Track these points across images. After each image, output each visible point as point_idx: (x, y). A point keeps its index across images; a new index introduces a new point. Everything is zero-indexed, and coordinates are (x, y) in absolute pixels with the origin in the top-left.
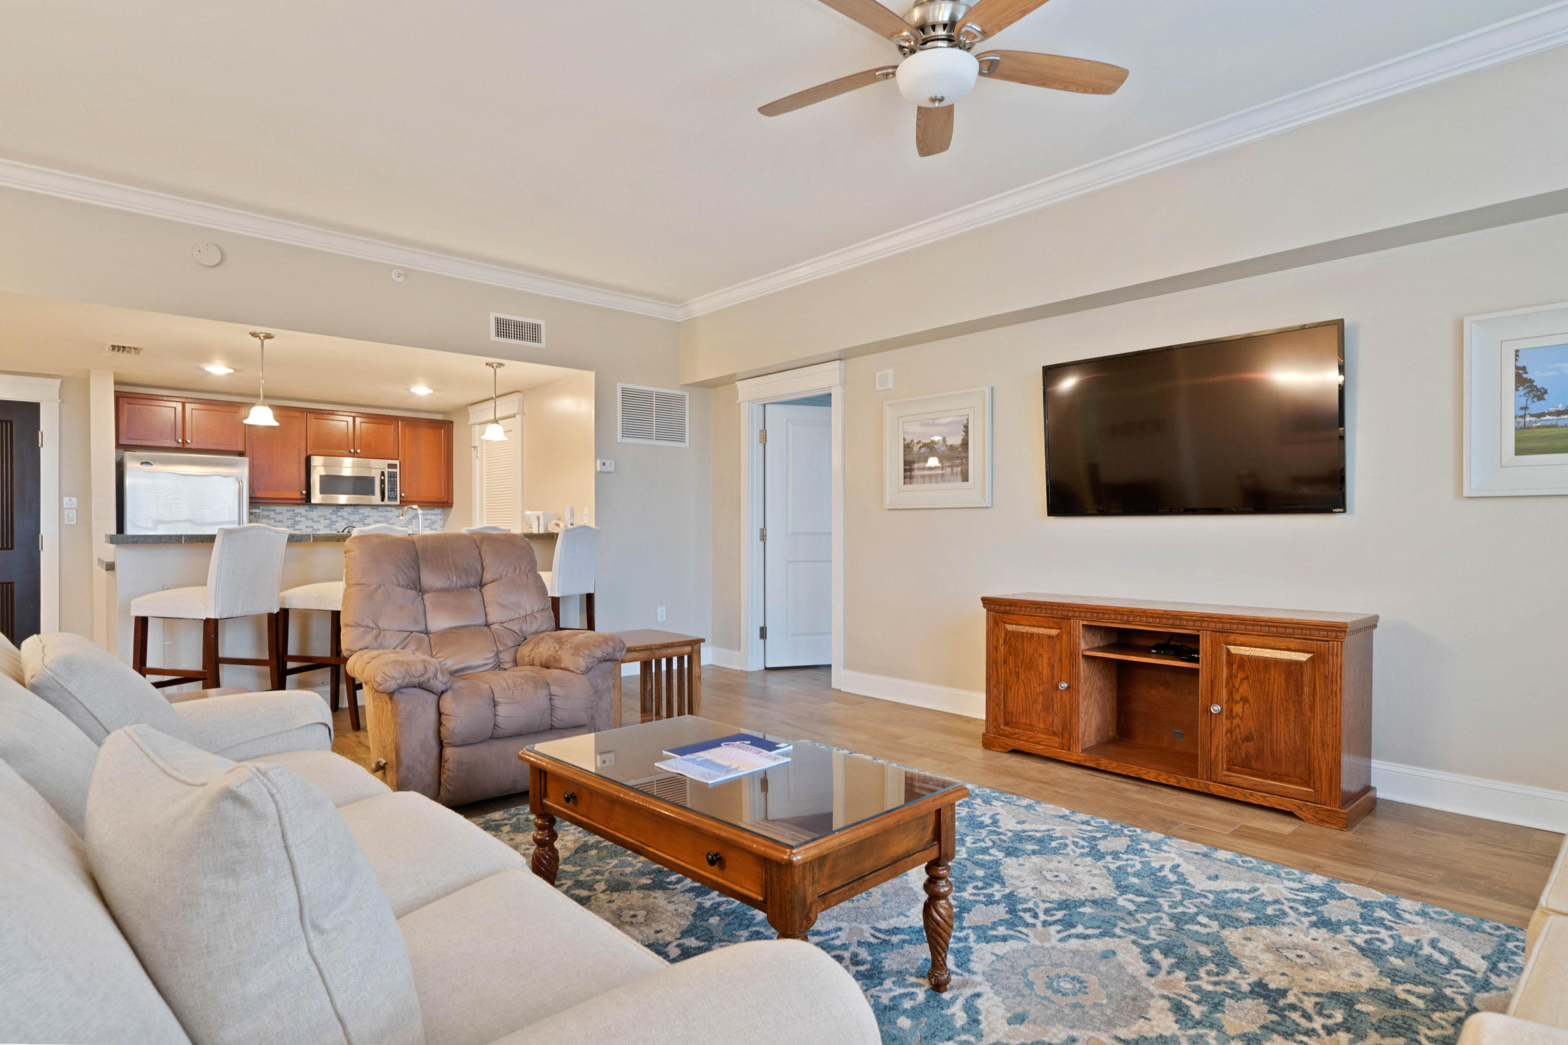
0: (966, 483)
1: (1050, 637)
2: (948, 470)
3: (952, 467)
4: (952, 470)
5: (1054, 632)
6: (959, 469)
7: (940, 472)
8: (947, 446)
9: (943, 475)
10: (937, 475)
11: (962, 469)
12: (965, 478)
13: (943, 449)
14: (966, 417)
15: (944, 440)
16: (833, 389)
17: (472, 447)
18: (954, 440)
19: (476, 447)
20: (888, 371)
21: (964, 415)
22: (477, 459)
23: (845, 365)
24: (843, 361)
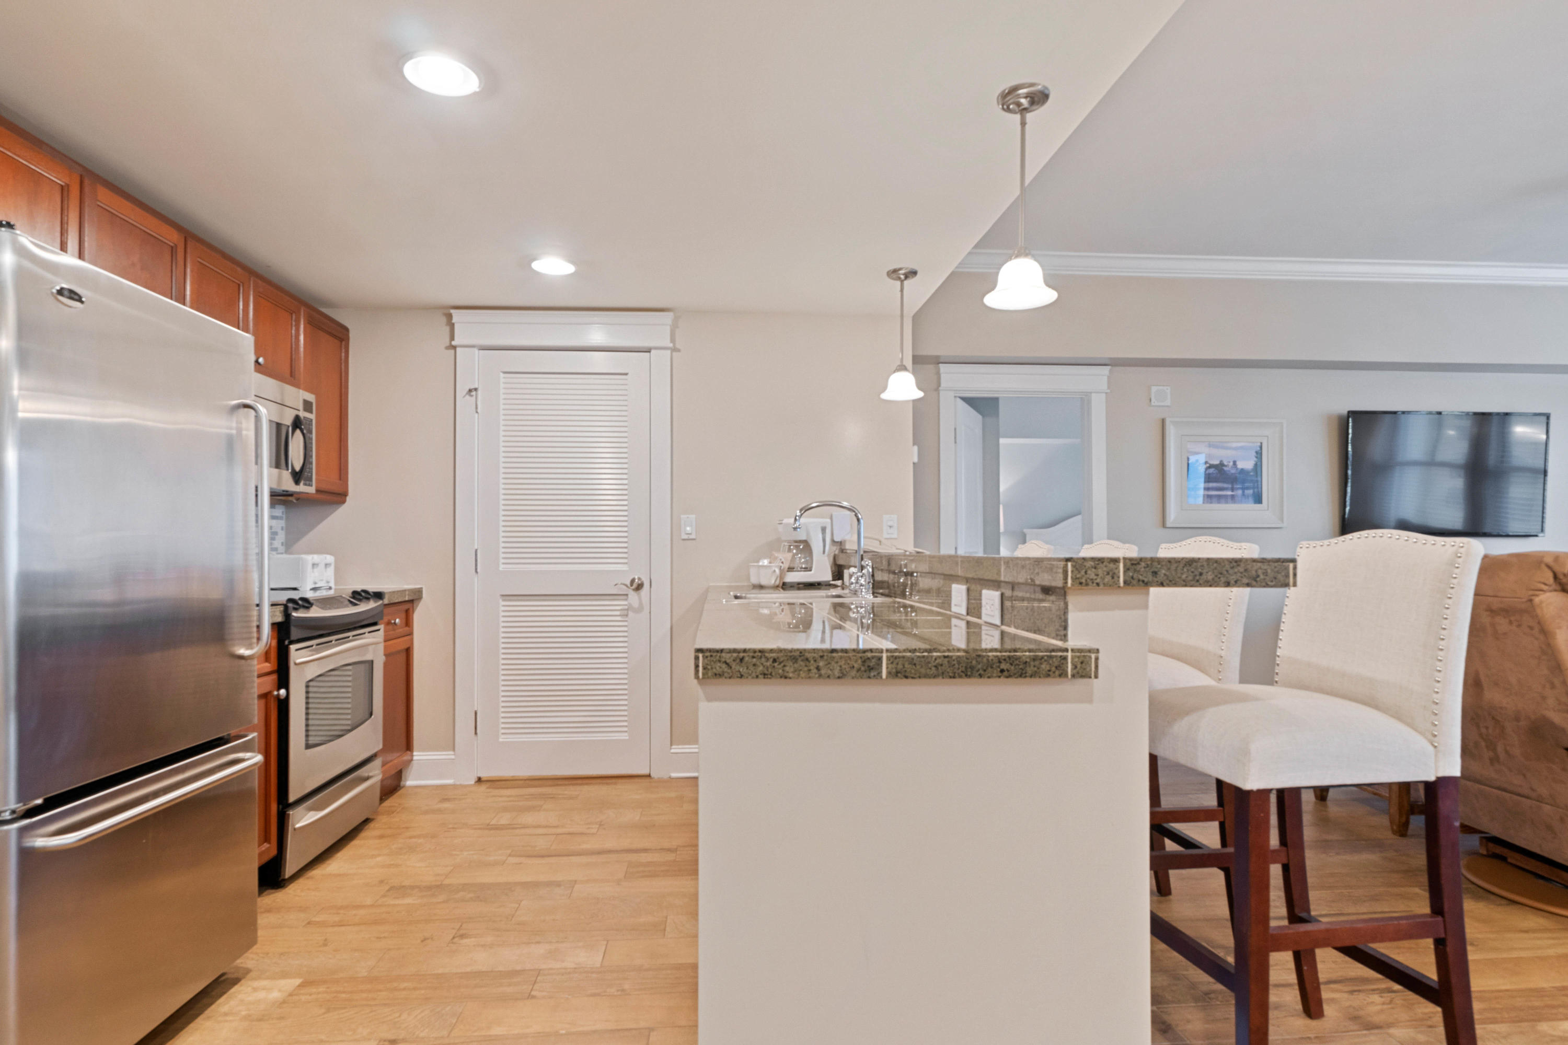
0: (1258, 506)
2: (1240, 492)
3: (1243, 489)
4: (1243, 492)
6: (1251, 491)
7: (1229, 493)
8: (1237, 469)
9: (1233, 497)
10: (1226, 496)
11: (1254, 492)
12: (1258, 499)
13: (1233, 471)
14: (1259, 444)
15: (1235, 463)
16: (1093, 395)
17: (467, 390)
18: (1247, 464)
19: (476, 389)
20: (1165, 388)
21: (1257, 442)
22: (476, 415)
23: (1110, 371)
24: (1109, 368)
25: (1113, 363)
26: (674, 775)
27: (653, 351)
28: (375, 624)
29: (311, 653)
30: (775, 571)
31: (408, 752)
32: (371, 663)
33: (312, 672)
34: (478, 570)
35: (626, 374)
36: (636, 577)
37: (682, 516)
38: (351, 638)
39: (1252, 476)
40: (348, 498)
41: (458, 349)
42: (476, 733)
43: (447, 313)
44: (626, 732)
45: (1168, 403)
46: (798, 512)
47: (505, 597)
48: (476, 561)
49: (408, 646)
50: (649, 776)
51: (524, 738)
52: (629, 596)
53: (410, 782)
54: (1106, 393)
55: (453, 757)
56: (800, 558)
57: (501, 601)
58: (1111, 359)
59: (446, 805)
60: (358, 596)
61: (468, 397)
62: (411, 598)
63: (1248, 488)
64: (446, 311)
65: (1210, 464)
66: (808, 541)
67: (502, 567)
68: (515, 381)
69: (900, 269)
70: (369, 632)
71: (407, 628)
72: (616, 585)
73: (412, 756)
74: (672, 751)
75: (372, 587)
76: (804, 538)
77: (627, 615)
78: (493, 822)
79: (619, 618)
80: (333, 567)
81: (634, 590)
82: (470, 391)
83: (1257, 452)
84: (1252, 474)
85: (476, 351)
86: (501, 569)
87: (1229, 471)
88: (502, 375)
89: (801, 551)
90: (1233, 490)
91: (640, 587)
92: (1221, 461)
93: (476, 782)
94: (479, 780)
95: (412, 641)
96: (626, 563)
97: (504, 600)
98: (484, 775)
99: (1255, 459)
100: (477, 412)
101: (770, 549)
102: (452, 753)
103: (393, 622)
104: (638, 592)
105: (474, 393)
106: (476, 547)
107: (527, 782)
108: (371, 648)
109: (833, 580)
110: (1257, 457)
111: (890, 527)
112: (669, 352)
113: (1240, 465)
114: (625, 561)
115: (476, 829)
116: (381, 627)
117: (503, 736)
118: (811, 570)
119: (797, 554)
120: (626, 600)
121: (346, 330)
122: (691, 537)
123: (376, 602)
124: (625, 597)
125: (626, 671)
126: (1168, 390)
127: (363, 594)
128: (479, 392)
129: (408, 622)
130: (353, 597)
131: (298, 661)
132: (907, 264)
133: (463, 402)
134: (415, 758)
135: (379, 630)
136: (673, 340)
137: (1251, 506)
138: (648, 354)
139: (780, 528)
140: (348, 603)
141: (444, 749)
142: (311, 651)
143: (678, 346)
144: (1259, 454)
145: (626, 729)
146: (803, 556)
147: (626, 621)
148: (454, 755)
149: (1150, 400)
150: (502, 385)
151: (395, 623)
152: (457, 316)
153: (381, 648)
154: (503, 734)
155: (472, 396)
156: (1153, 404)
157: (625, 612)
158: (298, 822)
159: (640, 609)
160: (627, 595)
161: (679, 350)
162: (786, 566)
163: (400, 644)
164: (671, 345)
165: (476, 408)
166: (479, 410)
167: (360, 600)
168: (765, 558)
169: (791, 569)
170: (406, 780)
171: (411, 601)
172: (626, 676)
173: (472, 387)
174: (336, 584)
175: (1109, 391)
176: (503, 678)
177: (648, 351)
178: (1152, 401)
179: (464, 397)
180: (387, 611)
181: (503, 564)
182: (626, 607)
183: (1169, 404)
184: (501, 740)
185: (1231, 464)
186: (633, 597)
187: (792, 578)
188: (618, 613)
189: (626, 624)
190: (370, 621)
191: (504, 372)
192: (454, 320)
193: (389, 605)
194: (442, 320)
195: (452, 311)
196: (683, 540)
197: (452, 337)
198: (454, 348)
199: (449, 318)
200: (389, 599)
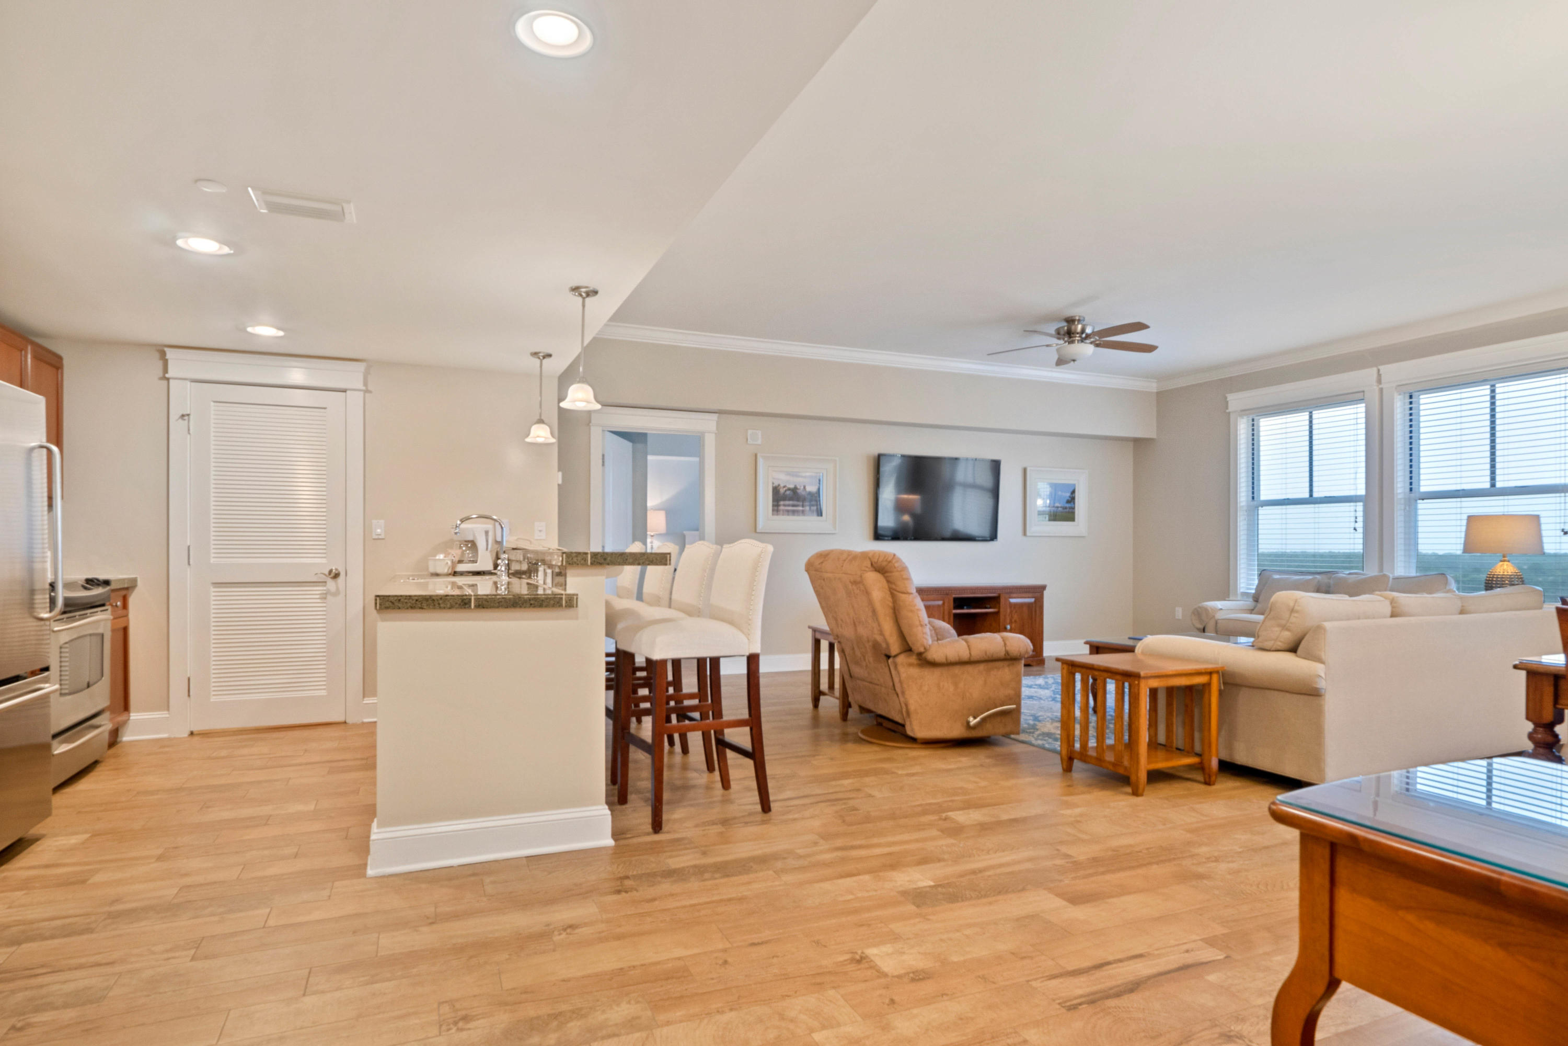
0: (820, 518)
1: (939, 606)
2: (807, 508)
3: (810, 506)
4: (810, 508)
5: (940, 603)
6: (815, 508)
8: (806, 491)
9: (803, 511)
10: (798, 510)
11: (817, 509)
12: (820, 513)
13: (803, 493)
14: (820, 474)
15: (804, 487)
16: (706, 434)
17: (180, 415)
18: (812, 488)
19: (188, 415)
20: (757, 432)
21: (818, 473)
22: (189, 436)
23: (718, 418)
24: (717, 415)
25: (721, 412)
26: (361, 721)
27: (348, 392)
28: (103, 605)
29: (64, 624)
30: (447, 563)
31: (126, 713)
32: (103, 635)
33: (64, 638)
34: (191, 563)
35: (325, 408)
36: (334, 568)
37: (373, 521)
38: (88, 615)
39: (815, 497)
41: (171, 381)
42: (189, 695)
43: (161, 352)
44: (325, 689)
45: (759, 442)
46: (458, 521)
47: (217, 584)
48: (189, 555)
49: (125, 625)
50: (345, 722)
51: (233, 698)
52: (328, 583)
53: (127, 737)
54: (715, 434)
55: (167, 716)
56: (468, 553)
57: (212, 588)
58: (719, 409)
59: (167, 749)
61: (180, 421)
62: (129, 586)
63: (813, 506)
64: (160, 349)
65: (788, 487)
66: (475, 541)
67: (212, 560)
68: (225, 409)
69: (539, 353)
70: (101, 611)
71: (125, 611)
72: (316, 574)
73: (129, 716)
74: (365, 702)
75: (102, 577)
76: (471, 538)
77: (325, 598)
78: (213, 755)
79: (318, 601)
81: (331, 578)
82: (183, 416)
83: (818, 480)
84: (815, 495)
85: (188, 383)
86: (212, 562)
87: (800, 493)
88: (212, 404)
89: (469, 548)
90: (802, 506)
91: (337, 576)
92: (795, 486)
93: (189, 735)
94: (192, 733)
95: (128, 621)
96: (325, 557)
97: (214, 587)
98: (195, 729)
100: (189, 433)
101: (445, 547)
102: (166, 712)
103: (114, 604)
104: (335, 580)
105: (186, 418)
106: (188, 544)
108: (102, 623)
109: (494, 569)
110: (818, 484)
111: (540, 531)
112: (362, 393)
114: (324, 555)
115: (199, 760)
116: (109, 608)
117: (214, 697)
118: (476, 562)
119: (466, 551)
120: (325, 586)
121: (60, 358)
122: (380, 537)
123: (104, 588)
124: (324, 584)
126: (759, 433)
127: (94, 581)
128: (191, 417)
129: (125, 606)
130: (87, 583)
131: (55, 629)
132: (544, 349)
133: (177, 426)
134: (131, 718)
136: (365, 385)
137: (815, 518)
138: (344, 394)
139: (455, 532)
140: (82, 588)
141: (161, 710)
143: (370, 388)
144: (820, 482)
145: (323, 686)
146: (470, 552)
147: (325, 603)
148: (169, 714)
149: (747, 440)
150: (213, 413)
151: (116, 606)
152: (170, 354)
153: (109, 625)
154: (214, 695)
155: (185, 420)
156: (748, 443)
157: (324, 596)
158: (56, 750)
159: (337, 593)
160: (325, 582)
161: (371, 393)
162: (456, 559)
163: (121, 623)
164: (364, 388)
165: (189, 430)
166: (191, 432)
167: (92, 585)
168: (441, 553)
169: (460, 562)
170: (122, 737)
171: (127, 589)
173: (185, 413)
175: (717, 431)
176: (213, 650)
177: (344, 391)
178: (749, 440)
179: (177, 420)
180: (113, 595)
181: (214, 557)
182: (325, 592)
184: (212, 700)
185: (802, 487)
186: (331, 584)
187: (461, 568)
188: (318, 596)
189: (324, 605)
190: (101, 602)
191: (214, 402)
192: (168, 356)
193: (113, 591)
194: (157, 355)
195: (166, 349)
196: (374, 539)
197: (166, 370)
198: (168, 379)
199: (163, 354)
200: (113, 586)
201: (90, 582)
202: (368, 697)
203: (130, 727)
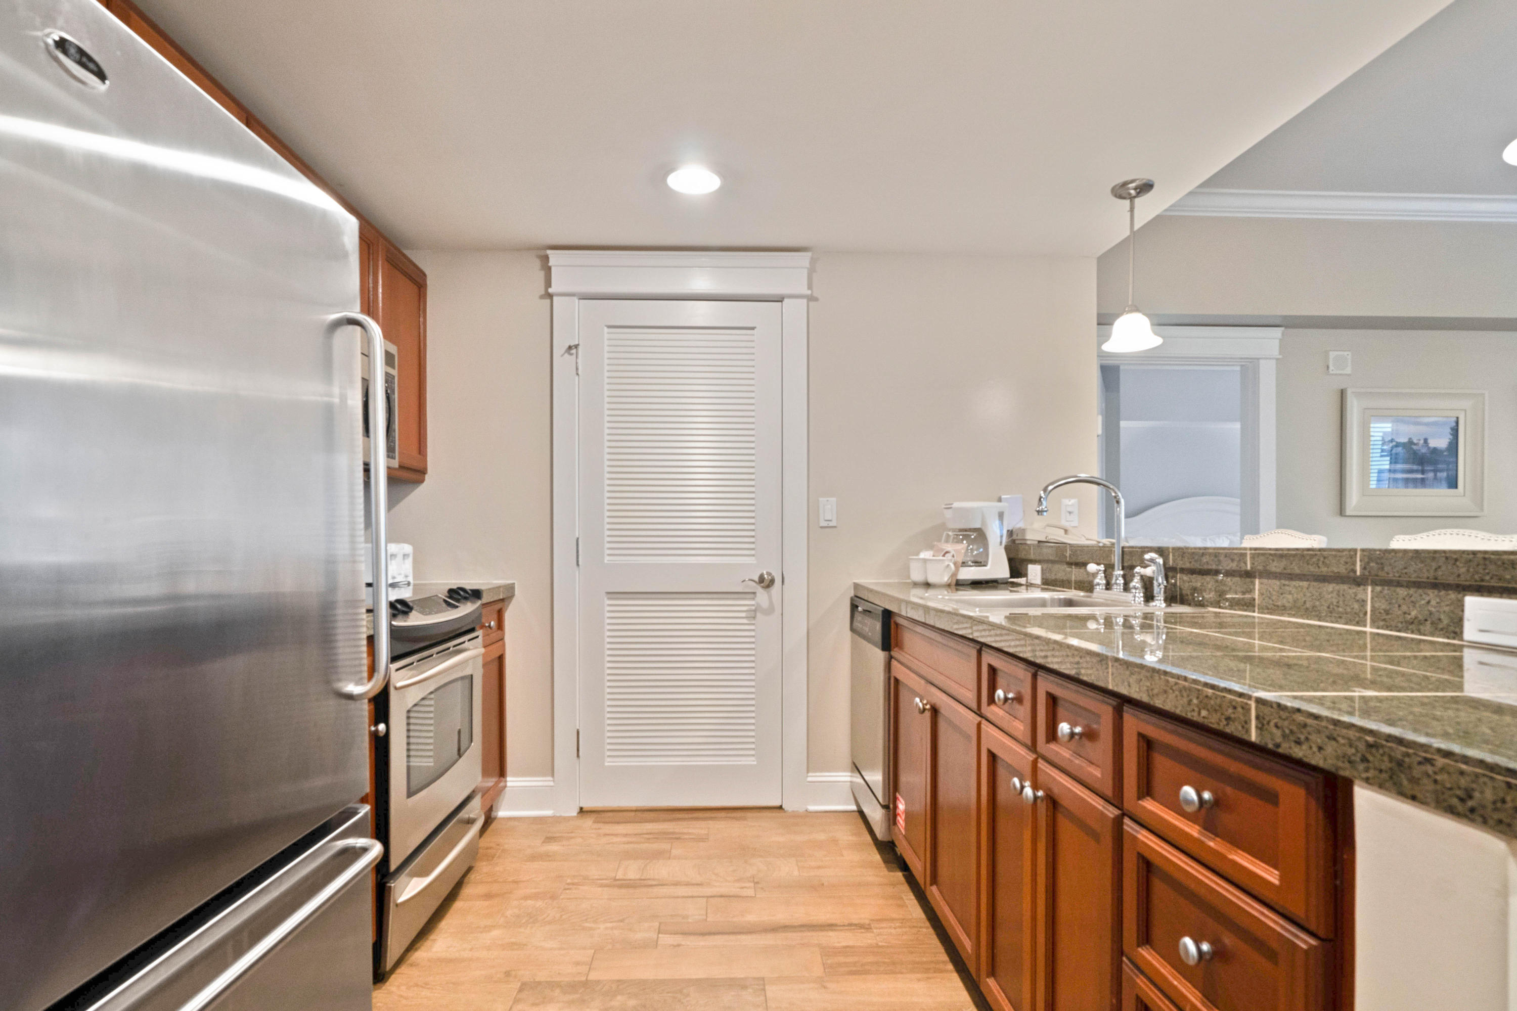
0: (1453, 491)
2: (1431, 475)
3: (1435, 471)
4: (1435, 475)
6: (1444, 474)
7: (1419, 476)
8: (1429, 448)
9: (1423, 480)
10: (1416, 480)
11: (1448, 476)
12: (1453, 483)
13: (1424, 450)
14: (1455, 419)
15: (1426, 441)
16: (1262, 362)
17: (567, 346)
18: (1440, 442)
19: (576, 346)
20: (1346, 353)
21: (1451, 417)
22: (577, 378)
23: (1284, 333)
24: (1282, 329)
25: (1289, 323)
26: (812, 808)
27: (786, 301)
28: (472, 630)
29: (411, 673)
30: (948, 565)
31: (502, 779)
32: (471, 678)
33: (413, 696)
34: (580, 563)
35: (753, 328)
36: (766, 572)
37: (821, 499)
39: (1446, 455)
40: (427, 477)
41: (555, 298)
42: (578, 756)
43: (544, 255)
44: (753, 755)
45: (1348, 370)
46: (1042, 492)
47: (611, 594)
48: (578, 552)
49: (501, 653)
50: (781, 807)
51: (633, 762)
52: (758, 594)
53: (502, 813)
54: (1277, 359)
55: (552, 784)
56: (971, 549)
57: (606, 599)
58: (1285, 317)
59: (553, 847)
60: (457, 595)
61: (566, 355)
62: (505, 597)
63: (1441, 471)
64: (542, 253)
65: (1397, 443)
66: (983, 528)
67: (607, 559)
68: (622, 336)
69: (1130, 184)
70: (469, 640)
71: (499, 632)
72: (744, 581)
73: (506, 781)
74: (809, 779)
75: (470, 582)
76: (978, 526)
77: (754, 618)
78: (620, 875)
79: (745, 621)
80: (411, 556)
81: (763, 587)
82: (570, 348)
83: (1452, 429)
84: (1445, 453)
85: (576, 299)
86: (606, 561)
87: (1419, 450)
88: (606, 330)
89: (971, 541)
90: (1423, 472)
91: (770, 583)
92: (1410, 439)
93: (578, 813)
94: (582, 810)
95: (504, 645)
96: (753, 555)
97: (609, 599)
98: (588, 804)
99: (1451, 437)
100: (577, 374)
101: (931, 538)
102: (551, 779)
103: (487, 625)
104: (767, 590)
105: (574, 351)
106: (577, 536)
107: (639, 814)
108: (471, 662)
109: (1012, 577)
110: (1452, 434)
111: (1070, 513)
112: (805, 301)
113: (1433, 443)
114: (753, 552)
115: (602, 886)
116: (479, 632)
117: (609, 759)
118: (985, 566)
119: (969, 545)
120: (754, 599)
121: (424, 274)
122: (831, 524)
123: (473, 602)
124: (752, 596)
125: (753, 684)
126: (1348, 355)
127: (462, 593)
128: (580, 349)
129: (500, 626)
130: (450, 597)
131: (399, 685)
133: (562, 362)
134: (509, 784)
135: (477, 637)
136: (810, 287)
137: (1444, 491)
138: (780, 304)
139: (948, 514)
140: (444, 605)
141: (544, 775)
142: (411, 670)
143: (815, 295)
144: (1455, 431)
145: (752, 752)
146: (975, 547)
147: (754, 624)
148: (554, 781)
149: (1328, 367)
150: (606, 342)
151: (489, 626)
152: (555, 258)
153: (480, 660)
154: (609, 756)
155: (571, 354)
156: (1331, 372)
157: (752, 614)
158: (399, 896)
159: (770, 611)
160: (754, 593)
161: (816, 299)
162: (960, 560)
163: (495, 653)
164: (809, 292)
165: (577, 369)
166: (580, 372)
167: (458, 601)
168: (928, 550)
169: (964, 564)
170: (497, 811)
171: (502, 600)
172: (753, 690)
173: (573, 343)
174: (414, 578)
175: (1281, 357)
176: (609, 690)
177: (780, 299)
178: (1331, 368)
179: (562, 355)
180: (484, 611)
181: (609, 555)
182: (753, 608)
183: (1349, 372)
184: (607, 764)
185: (1422, 442)
186: (762, 597)
187: (965, 574)
188: (744, 615)
189: (753, 627)
190: (469, 627)
191: (609, 327)
192: (552, 263)
193: (484, 605)
194: (537, 263)
195: (549, 252)
196: (822, 527)
197: (548, 283)
198: (550, 296)
199: (546, 258)
200: (486, 599)
201: (456, 596)
202: (815, 771)
203: (507, 795)
